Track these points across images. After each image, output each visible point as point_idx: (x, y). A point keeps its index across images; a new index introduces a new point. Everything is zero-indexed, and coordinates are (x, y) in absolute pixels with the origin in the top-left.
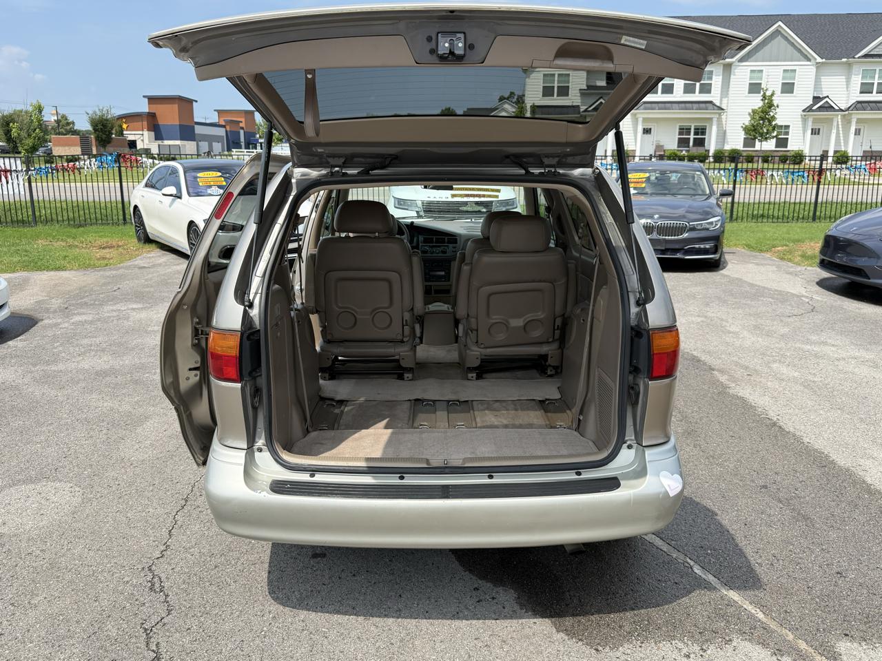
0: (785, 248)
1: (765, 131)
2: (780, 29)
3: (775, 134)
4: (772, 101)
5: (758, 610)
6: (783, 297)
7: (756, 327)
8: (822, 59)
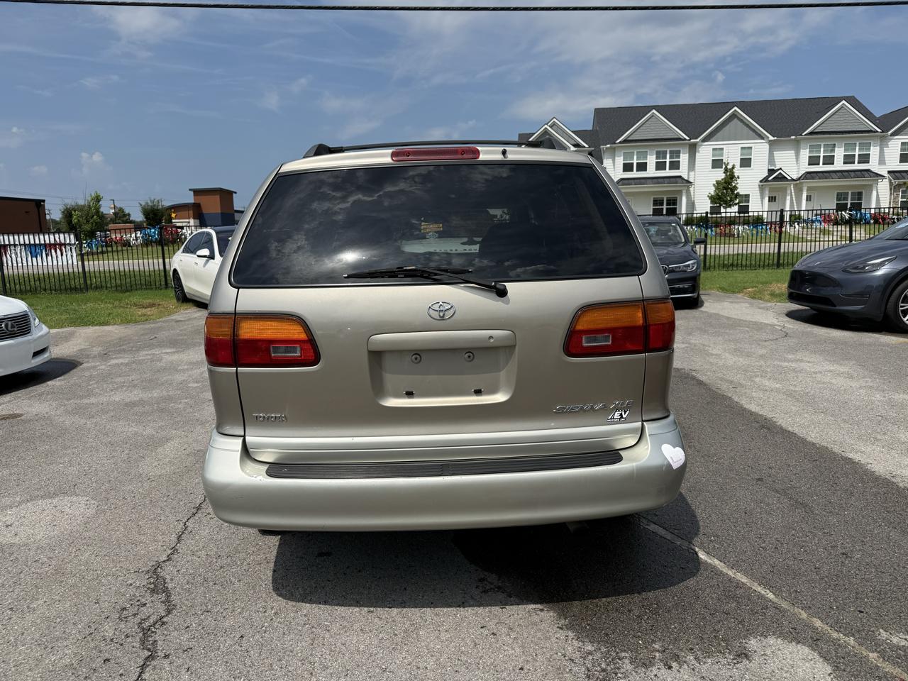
0: (755, 289)
1: (729, 199)
2: (736, 113)
3: (737, 201)
4: (733, 173)
5: (768, 591)
6: (759, 327)
7: (736, 350)
8: (774, 137)
